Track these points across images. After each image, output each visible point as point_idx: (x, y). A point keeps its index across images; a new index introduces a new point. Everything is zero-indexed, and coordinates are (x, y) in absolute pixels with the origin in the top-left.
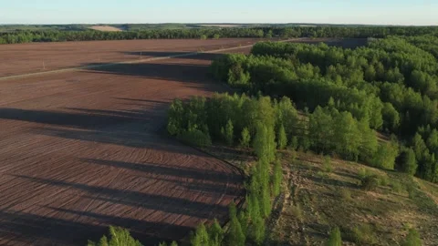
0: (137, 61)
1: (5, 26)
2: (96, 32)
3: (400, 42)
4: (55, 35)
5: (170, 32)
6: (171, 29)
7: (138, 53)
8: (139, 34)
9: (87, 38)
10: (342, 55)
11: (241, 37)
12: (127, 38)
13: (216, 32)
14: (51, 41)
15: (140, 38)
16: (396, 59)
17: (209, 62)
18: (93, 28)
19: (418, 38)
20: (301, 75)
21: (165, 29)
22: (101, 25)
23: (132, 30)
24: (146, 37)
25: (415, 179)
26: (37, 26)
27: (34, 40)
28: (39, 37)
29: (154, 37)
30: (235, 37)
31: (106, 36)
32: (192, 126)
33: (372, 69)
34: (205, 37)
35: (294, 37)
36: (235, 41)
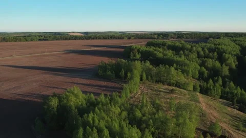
0: (90, 49)
1: (23, 33)
2: (71, 36)
3: (227, 40)
4: (50, 37)
5: (108, 36)
6: (110, 34)
7: (91, 46)
8: (92, 37)
9: (66, 39)
10: (190, 47)
11: (145, 38)
12: (86, 39)
13: (133, 36)
14: (48, 40)
15: (93, 39)
16: (217, 48)
17: (123, 50)
18: (69, 34)
19: (238, 39)
20: (165, 55)
21: (107, 34)
22: (73, 32)
23: (89, 35)
24: (96, 39)
25: (198, 94)
26: (39, 33)
27: (40, 40)
28: (42, 38)
29: (100, 38)
30: (142, 38)
31: (76, 38)
32: (108, 72)
33: (202, 53)
34: (126, 38)
35: (174, 38)
36: (141, 40)
